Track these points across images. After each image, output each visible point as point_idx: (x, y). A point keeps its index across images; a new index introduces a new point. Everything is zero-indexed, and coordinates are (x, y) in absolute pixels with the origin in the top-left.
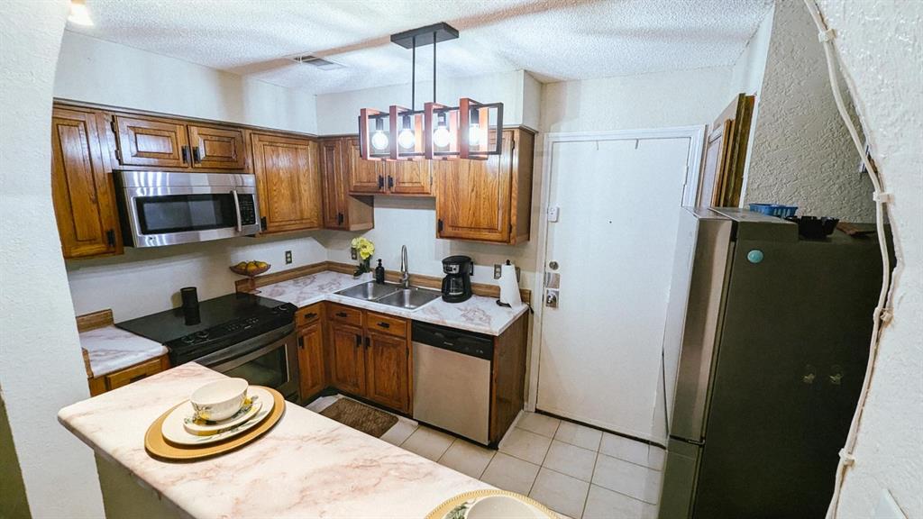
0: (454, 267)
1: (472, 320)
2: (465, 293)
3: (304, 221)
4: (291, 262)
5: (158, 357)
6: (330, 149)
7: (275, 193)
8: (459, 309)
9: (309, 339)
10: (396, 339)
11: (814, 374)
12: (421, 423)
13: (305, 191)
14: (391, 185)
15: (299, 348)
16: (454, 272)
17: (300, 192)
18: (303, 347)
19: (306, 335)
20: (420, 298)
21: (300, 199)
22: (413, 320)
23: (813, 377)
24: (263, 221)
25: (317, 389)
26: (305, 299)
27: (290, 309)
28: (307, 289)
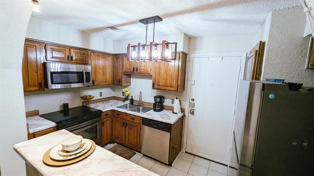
0: (158, 99)
1: (164, 118)
2: (161, 109)
3: (107, 82)
4: (101, 96)
5: (53, 127)
6: (117, 58)
7: (98, 72)
8: (159, 114)
9: (106, 123)
10: (136, 124)
11: (296, 142)
12: (144, 155)
13: (108, 72)
14: (137, 70)
15: (103, 126)
16: (158, 101)
17: (106, 72)
18: (104, 126)
19: (106, 121)
20: (146, 110)
21: (106, 74)
22: (143, 118)
23: (296, 143)
24: (93, 81)
25: (108, 141)
26: (105, 109)
27: (100, 112)
28: (106, 105)
